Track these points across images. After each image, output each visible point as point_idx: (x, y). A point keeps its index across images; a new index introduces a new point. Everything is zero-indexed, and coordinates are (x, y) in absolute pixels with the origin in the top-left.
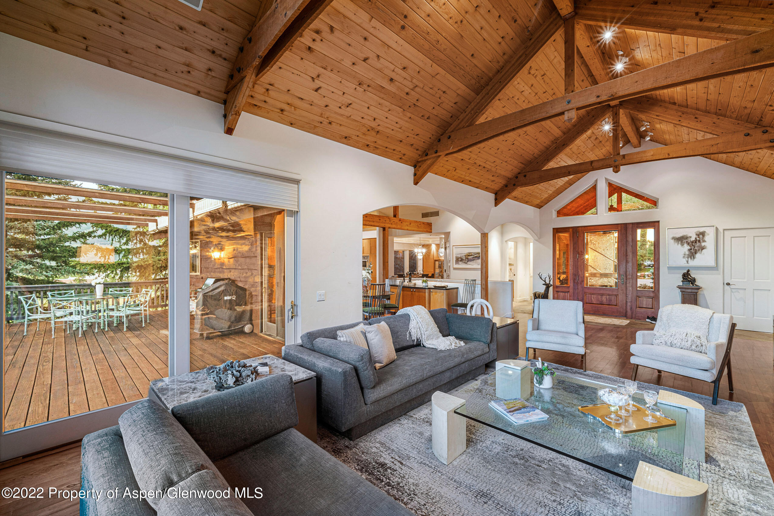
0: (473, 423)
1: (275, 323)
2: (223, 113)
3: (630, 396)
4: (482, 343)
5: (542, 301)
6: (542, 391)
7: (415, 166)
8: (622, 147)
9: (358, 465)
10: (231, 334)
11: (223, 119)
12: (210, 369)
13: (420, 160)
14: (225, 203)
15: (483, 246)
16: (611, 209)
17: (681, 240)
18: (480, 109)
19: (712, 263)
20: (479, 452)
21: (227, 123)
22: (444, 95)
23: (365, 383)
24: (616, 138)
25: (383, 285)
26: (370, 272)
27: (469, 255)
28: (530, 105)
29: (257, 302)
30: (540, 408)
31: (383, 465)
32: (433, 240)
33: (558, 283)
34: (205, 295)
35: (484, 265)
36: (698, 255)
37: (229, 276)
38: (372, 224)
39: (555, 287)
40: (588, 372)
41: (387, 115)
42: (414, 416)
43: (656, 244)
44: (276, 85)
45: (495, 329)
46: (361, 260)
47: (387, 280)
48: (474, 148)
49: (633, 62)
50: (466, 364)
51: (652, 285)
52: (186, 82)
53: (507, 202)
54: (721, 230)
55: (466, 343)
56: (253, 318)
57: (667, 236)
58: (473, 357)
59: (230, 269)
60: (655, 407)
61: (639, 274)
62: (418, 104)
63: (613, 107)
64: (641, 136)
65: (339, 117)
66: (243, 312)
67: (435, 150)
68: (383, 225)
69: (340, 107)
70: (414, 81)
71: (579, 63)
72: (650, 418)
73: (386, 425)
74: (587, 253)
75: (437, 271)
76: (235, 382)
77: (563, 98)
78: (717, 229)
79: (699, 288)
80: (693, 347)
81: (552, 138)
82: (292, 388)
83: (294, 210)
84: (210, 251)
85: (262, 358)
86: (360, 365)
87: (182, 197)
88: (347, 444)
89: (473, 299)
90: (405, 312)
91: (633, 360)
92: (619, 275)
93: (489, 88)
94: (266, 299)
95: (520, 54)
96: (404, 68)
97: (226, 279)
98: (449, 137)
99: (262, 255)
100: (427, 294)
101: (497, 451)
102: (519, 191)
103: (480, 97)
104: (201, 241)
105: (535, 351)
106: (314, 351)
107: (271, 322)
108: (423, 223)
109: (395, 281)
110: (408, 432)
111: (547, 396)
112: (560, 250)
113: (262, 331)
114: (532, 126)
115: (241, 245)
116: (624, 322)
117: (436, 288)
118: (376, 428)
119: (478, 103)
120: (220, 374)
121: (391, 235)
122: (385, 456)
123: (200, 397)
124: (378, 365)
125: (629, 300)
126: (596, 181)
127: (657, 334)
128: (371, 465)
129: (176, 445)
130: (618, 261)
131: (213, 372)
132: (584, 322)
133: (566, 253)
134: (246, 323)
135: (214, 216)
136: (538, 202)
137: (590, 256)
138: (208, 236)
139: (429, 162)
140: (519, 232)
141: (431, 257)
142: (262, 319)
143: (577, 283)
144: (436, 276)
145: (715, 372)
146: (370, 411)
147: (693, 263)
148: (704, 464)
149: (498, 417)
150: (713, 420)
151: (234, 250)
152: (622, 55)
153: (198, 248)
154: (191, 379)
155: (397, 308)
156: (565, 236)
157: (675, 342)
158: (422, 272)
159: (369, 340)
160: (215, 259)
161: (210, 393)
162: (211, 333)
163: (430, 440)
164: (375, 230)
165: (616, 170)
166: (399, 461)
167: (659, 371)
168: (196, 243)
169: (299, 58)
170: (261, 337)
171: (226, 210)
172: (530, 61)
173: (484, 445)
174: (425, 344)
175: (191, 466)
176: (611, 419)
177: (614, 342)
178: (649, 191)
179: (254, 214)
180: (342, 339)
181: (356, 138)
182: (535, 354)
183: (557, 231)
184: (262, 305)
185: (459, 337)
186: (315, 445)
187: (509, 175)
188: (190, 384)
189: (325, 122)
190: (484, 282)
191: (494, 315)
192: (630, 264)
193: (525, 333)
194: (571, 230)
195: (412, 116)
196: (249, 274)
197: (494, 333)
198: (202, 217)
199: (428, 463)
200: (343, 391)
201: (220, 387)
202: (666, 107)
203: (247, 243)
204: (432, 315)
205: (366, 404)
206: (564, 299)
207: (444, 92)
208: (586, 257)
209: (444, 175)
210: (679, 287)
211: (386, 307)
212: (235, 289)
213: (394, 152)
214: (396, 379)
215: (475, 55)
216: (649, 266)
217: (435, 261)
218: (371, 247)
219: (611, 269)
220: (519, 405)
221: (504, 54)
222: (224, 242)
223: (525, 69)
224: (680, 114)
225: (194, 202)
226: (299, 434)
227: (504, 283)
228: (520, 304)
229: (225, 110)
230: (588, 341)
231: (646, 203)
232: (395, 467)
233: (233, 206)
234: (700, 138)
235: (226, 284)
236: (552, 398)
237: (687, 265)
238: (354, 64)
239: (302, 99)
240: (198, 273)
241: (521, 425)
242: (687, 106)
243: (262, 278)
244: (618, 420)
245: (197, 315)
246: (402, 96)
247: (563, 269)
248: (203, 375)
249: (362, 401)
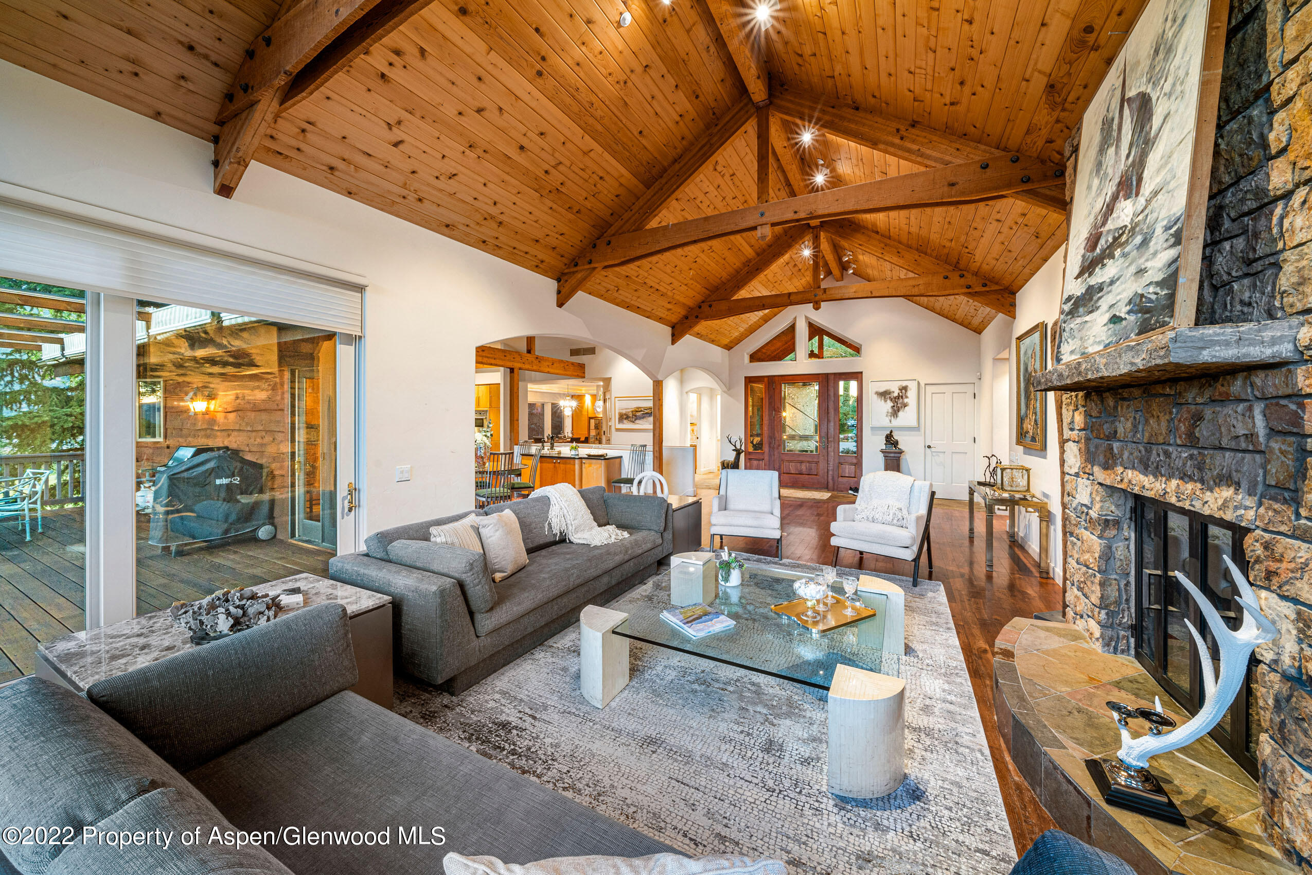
0: (639, 644)
1: (319, 521)
2: (213, 158)
3: (828, 586)
4: (653, 533)
5: (731, 472)
6: (728, 590)
7: (559, 280)
8: (823, 279)
9: (464, 732)
10: (229, 544)
11: (212, 168)
12: (178, 609)
13: (566, 271)
14: (216, 316)
15: (656, 399)
16: (812, 355)
17: (884, 395)
18: (652, 208)
19: (914, 423)
20: (646, 684)
21: (221, 175)
22: (600, 181)
23: (476, 603)
24: (816, 265)
25: (509, 454)
26: (489, 434)
27: (638, 410)
28: (717, 213)
29: (284, 487)
30: (726, 613)
31: (505, 725)
32: (587, 389)
33: (751, 449)
34: (173, 479)
35: (657, 424)
36: (901, 414)
37: (226, 443)
38: (493, 361)
39: (747, 454)
40: (784, 561)
41: (515, 199)
42: (555, 645)
43: (859, 400)
44: (319, 125)
45: (670, 512)
46: (473, 417)
47: (516, 447)
48: (644, 262)
49: (833, 174)
50: (631, 563)
51: (855, 449)
52: (129, 92)
53: (688, 340)
54: (922, 385)
55: (631, 534)
56: (276, 514)
57: (870, 389)
58: (640, 552)
59: (228, 432)
60: (854, 597)
61: (841, 436)
62: (563, 189)
63: (814, 228)
64: (844, 267)
65: (435, 192)
66: (256, 506)
67: (588, 259)
68: (510, 364)
69: (437, 178)
70: (557, 155)
71: (775, 166)
72: (850, 609)
73: (512, 664)
74: (784, 410)
75: (593, 433)
76: (232, 626)
77: (755, 208)
78: (919, 383)
79: (901, 452)
80: (895, 521)
81: (743, 259)
82: (345, 625)
83: (354, 333)
84: (187, 398)
85: (290, 581)
86: (467, 578)
87: (118, 299)
88: (445, 702)
89: (642, 471)
90: (543, 494)
91: (834, 542)
92: (820, 437)
93: (663, 181)
94: (302, 482)
95: (703, 142)
96: (542, 134)
97: (219, 449)
98: (609, 243)
99: (293, 406)
100: (577, 467)
101: (670, 678)
102: (703, 326)
103: (650, 192)
104: (165, 381)
105: (721, 539)
106: (390, 561)
107: (311, 519)
108: (573, 364)
109: (529, 449)
110: (546, 670)
111: (735, 597)
112: (753, 406)
113: (293, 535)
114: (718, 240)
115: (253, 389)
116: (825, 495)
117: (590, 457)
118: (495, 671)
119: (649, 200)
120: (200, 614)
121: (524, 380)
122: (508, 712)
123: (157, 659)
124: (498, 576)
125: (831, 468)
126: (795, 318)
127: (859, 508)
128: (485, 729)
129: (94, 754)
130: (820, 419)
131: (186, 612)
132: (780, 497)
133: (760, 409)
134: (261, 522)
135: (193, 337)
136: (726, 341)
137: (788, 414)
138: (182, 372)
139: (579, 276)
140: (703, 380)
141: (585, 413)
142: (293, 513)
143: (773, 448)
144: (591, 440)
145: (915, 548)
146: (484, 646)
147: (897, 422)
148: (904, 657)
149: (675, 633)
150: (913, 605)
151: (237, 398)
152: (822, 165)
153: (160, 393)
154: (136, 630)
155: (532, 488)
156: (760, 386)
157: (877, 516)
158: (570, 435)
159: (484, 539)
160: (196, 414)
161: (178, 651)
162: (186, 545)
163: (578, 676)
164: (498, 371)
165: (817, 308)
166: (530, 716)
167: (861, 553)
168: (155, 384)
169: (365, 88)
170: (294, 545)
171: (220, 329)
172: (716, 154)
173: (654, 672)
174: (572, 539)
175: (127, 788)
176: (808, 617)
177: (814, 521)
178: (850, 335)
179: (279, 337)
180: (438, 540)
181: (465, 228)
182: (722, 542)
183: (749, 380)
184: (293, 491)
185: (621, 526)
186: (387, 712)
187: (690, 303)
188: (135, 640)
189: (412, 197)
190: (657, 449)
191: (670, 493)
192: (832, 424)
193: (710, 514)
194: (766, 379)
195: (555, 206)
196: (268, 439)
197: (670, 517)
198: (167, 339)
199: (574, 710)
200: (438, 621)
201: (200, 637)
202: (870, 237)
203: (265, 386)
204: (583, 497)
205: (478, 637)
206: (758, 468)
207: (601, 178)
208: (784, 414)
209: (601, 296)
210: (882, 451)
211: (513, 488)
212: (239, 465)
213: (527, 256)
214: (526, 595)
215: (644, 133)
216: (853, 426)
217: (590, 418)
218: (491, 397)
219: (811, 431)
220: (699, 612)
221: (683, 138)
222: (216, 383)
223: (709, 164)
224: (883, 245)
225: (150, 310)
226: (359, 698)
227: (683, 449)
228: (705, 476)
229: (216, 152)
230: (785, 521)
231: (849, 350)
232: (523, 725)
233: (233, 322)
234: (902, 277)
235: (219, 456)
236: (741, 598)
237: (889, 425)
238: (460, 113)
239: (370, 155)
240: (160, 439)
241: (703, 639)
242: (889, 238)
243: (293, 447)
244: (815, 617)
245: (155, 514)
246: (538, 173)
247: (757, 430)
248: (163, 619)
249: (472, 632)
